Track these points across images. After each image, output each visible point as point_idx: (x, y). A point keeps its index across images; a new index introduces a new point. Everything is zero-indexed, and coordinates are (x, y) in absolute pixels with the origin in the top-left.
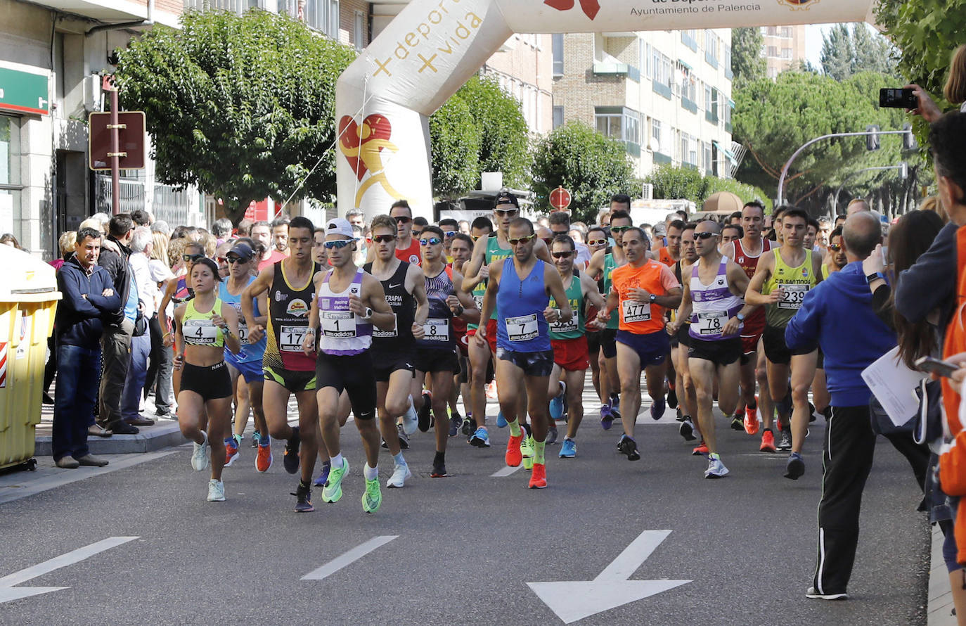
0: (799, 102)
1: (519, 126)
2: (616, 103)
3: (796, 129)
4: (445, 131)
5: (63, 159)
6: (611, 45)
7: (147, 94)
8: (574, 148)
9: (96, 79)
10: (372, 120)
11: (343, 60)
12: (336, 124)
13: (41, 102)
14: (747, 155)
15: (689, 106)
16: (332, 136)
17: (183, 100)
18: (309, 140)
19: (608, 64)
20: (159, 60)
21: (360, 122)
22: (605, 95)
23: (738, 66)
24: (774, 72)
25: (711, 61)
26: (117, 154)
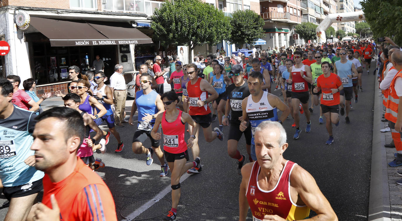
0: (362, 25)
1: (334, 30)
3: (362, 28)
5: (291, 37)
7: (298, 31)
8: (340, 32)
9: (293, 29)
10: (320, 32)
11: (317, 26)
12: (316, 32)
13: (288, 32)
14: (357, 31)
15: (351, 26)
16: (316, 34)
17: (302, 31)
18: (314, 34)
20: (299, 27)
22: (343, 26)
26: (296, 38)
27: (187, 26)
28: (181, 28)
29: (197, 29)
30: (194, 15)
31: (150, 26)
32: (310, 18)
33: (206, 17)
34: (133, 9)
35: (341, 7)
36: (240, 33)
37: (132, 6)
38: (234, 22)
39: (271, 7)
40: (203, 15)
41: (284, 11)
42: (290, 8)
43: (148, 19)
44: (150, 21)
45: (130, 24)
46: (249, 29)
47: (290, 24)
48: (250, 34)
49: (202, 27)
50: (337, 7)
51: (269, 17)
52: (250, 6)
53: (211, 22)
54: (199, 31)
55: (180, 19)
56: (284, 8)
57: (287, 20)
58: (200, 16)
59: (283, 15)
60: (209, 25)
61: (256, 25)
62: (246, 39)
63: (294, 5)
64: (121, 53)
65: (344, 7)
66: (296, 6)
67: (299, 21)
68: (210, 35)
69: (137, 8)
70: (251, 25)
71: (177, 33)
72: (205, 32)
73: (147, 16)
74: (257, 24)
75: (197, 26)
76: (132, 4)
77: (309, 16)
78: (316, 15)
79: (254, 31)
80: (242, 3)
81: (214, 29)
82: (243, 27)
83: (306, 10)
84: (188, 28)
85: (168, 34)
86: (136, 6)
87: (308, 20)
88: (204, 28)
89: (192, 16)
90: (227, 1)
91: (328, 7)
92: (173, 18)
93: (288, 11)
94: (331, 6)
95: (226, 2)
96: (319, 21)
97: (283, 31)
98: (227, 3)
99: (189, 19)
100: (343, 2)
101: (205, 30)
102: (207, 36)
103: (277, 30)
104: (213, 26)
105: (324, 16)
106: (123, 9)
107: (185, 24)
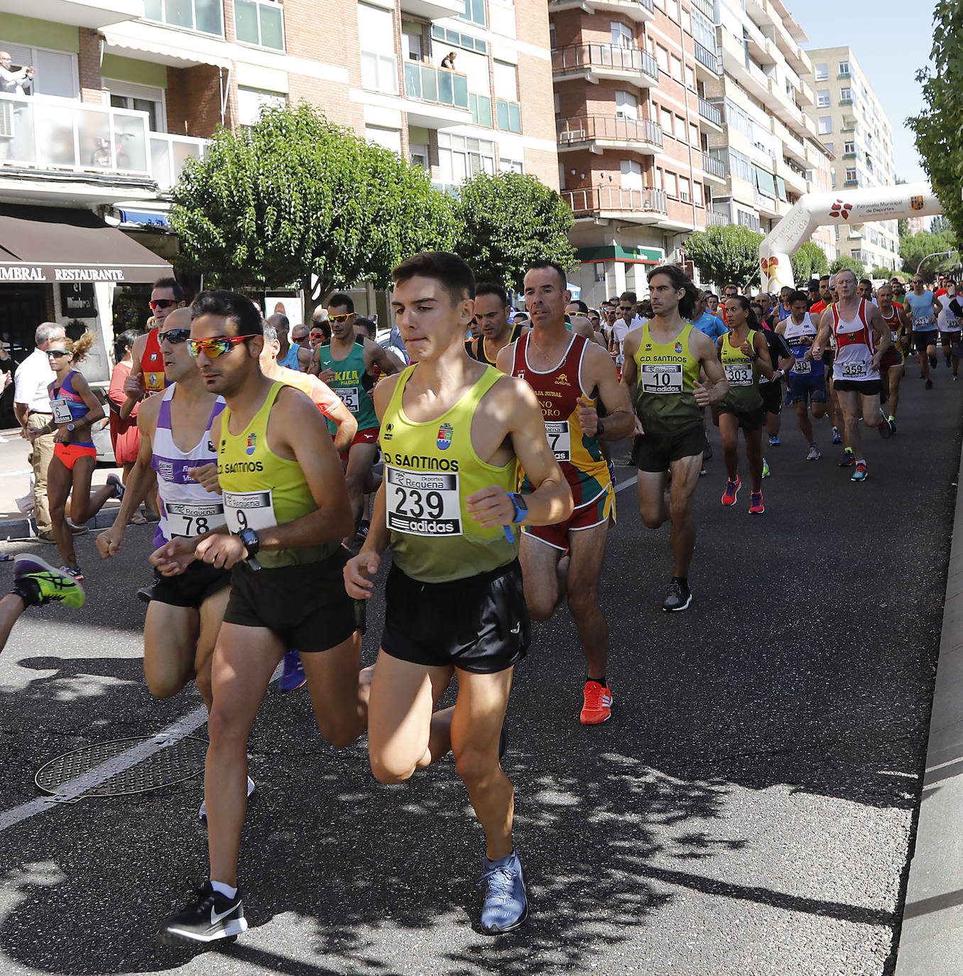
0: (923, 243)
1: (824, 257)
2: (858, 248)
3: (922, 252)
4: (798, 261)
6: (855, 228)
7: (694, 255)
8: (844, 264)
9: (678, 251)
10: (772, 259)
11: (761, 238)
12: (760, 261)
13: (660, 260)
14: (905, 263)
15: (884, 247)
16: (759, 265)
17: (707, 256)
18: (751, 267)
19: (855, 234)
20: (699, 243)
21: (768, 260)
22: (854, 245)
23: (901, 232)
24: (913, 235)
25: (891, 231)
27: (298, 219)
28: (277, 226)
29: (331, 230)
30: (320, 180)
31: (167, 223)
32: (739, 211)
33: (364, 189)
34: (108, 162)
35: (849, 178)
36: (486, 253)
37: (104, 152)
38: (466, 215)
39: (600, 172)
40: (352, 180)
41: (643, 183)
42: (667, 175)
43: (159, 200)
44: (167, 206)
45: (97, 214)
46: (518, 239)
47: (665, 234)
48: (522, 257)
49: (349, 221)
50: (834, 176)
51: (591, 205)
52: (521, 164)
53: (382, 204)
54: (339, 235)
55: (273, 194)
56: (645, 173)
57: (655, 216)
58: (341, 185)
59: (642, 198)
60: (376, 217)
61: (544, 224)
62: (508, 276)
63: (682, 166)
64: (64, 315)
65: (858, 179)
66: (687, 167)
67: (698, 222)
68: (377, 251)
69: (121, 159)
70: (527, 224)
71: (263, 245)
72: (362, 243)
73: (156, 186)
74: (547, 222)
75: (333, 220)
76: (105, 145)
77: (735, 207)
78: (761, 203)
79: (536, 248)
80: (496, 150)
81: (393, 229)
82: (497, 231)
83: (724, 182)
84: (301, 227)
85: (231, 249)
86: (119, 150)
87: (730, 220)
88: (358, 226)
89: (313, 185)
90: (440, 144)
91: (804, 176)
92: (250, 191)
93: (658, 186)
94: (814, 171)
95: (437, 148)
96: (769, 222)
97: (642, 257)
98: (440, 151)
99: (305, 195)
100: (857, 159)
101: (363, 233)
102: (370, 256)
103: (619, 252)
104: (389, 221)
105: (789, 206)
106: (71, 159)
107: (289, 213)
